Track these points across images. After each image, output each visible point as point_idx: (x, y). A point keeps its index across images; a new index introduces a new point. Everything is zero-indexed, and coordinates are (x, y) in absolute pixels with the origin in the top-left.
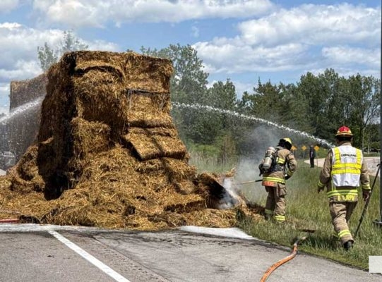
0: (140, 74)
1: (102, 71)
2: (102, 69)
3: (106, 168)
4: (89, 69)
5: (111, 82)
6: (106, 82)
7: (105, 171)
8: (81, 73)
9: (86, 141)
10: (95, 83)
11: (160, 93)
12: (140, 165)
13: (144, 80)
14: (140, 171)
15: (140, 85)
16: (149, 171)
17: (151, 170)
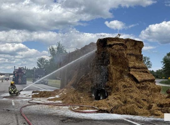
0: (131, 47)
1: (119, 45)
2: (120, 44)
3: (125, 86)
4: (114, 44)
5: (123, 50)
6: (121, 50)
7: (124, 88)
8: (110, 46)
9: (114, 75)
10: (117, 50)
11: (139, 55)
12: (139, 85)
13: (132, 50)
14: (139, 88)
15: (131, 52)
16: (142, 87)
17: (143, 87)
